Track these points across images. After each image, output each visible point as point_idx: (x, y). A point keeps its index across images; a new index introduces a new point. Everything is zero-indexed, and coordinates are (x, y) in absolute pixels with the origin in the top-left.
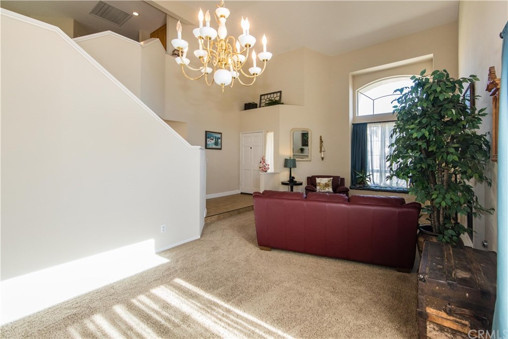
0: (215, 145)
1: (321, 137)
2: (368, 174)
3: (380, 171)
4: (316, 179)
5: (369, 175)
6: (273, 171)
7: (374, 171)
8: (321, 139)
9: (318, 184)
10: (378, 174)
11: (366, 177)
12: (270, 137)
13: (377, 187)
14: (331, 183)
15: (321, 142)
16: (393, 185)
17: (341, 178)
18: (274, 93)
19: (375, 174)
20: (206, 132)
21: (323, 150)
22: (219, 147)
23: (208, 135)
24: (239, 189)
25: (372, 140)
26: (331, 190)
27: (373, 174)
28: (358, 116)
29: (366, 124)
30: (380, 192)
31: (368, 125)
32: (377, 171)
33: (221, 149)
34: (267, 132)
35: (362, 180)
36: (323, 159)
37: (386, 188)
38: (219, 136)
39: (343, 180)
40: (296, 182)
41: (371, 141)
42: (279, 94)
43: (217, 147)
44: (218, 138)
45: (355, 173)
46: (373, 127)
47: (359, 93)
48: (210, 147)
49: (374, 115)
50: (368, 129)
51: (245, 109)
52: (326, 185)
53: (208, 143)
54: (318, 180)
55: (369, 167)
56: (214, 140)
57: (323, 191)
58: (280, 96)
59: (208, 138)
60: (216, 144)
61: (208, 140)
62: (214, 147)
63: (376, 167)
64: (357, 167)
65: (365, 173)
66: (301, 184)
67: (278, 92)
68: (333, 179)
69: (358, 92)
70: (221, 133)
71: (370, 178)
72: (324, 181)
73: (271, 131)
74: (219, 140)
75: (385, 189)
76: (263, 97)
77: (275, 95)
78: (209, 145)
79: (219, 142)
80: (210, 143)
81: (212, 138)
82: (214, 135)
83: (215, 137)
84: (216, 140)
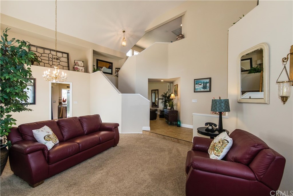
0: (203, 88)
20: (195, 80)
23: (196, 82)
33: (210, 91)
38: (208, 81)
43: (205, 90)
53: (196, 88)
56: (202, 84)
59: (196, 84)
60: (204, 87)
70: (210, 78)
74: (208, 84)
78: (197, 89)
79: (207, 86)
80: (198, 87)
81: (200, 84)
82: (203, 81)
83: (204, 82)
84: (205, 84)
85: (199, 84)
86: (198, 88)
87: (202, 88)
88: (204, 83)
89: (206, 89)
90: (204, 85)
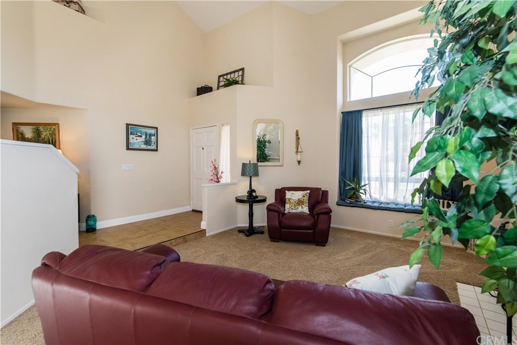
0: (145, 144)
1: (297, 132)
2: (363, 184)
3: (379, 179)
4: (285, 193)
5: (365, 185)
6: (229, 181)
7: (371, 179)
8: (297, 135)
9: (287, 200)
10: (378, 183)
11: (360, 187)
12: (226, 131)
13: (375, 202)
14: (306, 198)
15: (298, 139)
16: (398, 200)
17: (323, 191)
18: (234, 72)
19: (373, 183)
20: (128, 125)
21: (300, 150)
22: (154, 147)
23: (130, 129)
24: (190, 205)
25: (370, 135)
26: (305, 209)
27: (369, 184)
28: (350, 102)
29: (359, 112)
30: (379, 211)
31: (364, 114)
32: (376, 179)
33: (157, 150)
34: (223, 125)
35: (354, 193)
36: (299, 162)
37: (388, 204)
38: (153, 131)
39: (325, 193)
40: (257, 197)
41: (368, 137)
42: (240, 73)
43: (149, 147)
44: (151, 135)
45: (345, 182)
46: (371, 116)
47: (352, 68)
48: (137, 147)
49: (372, 98)
50: (364, 119)
51: (198, 95)
52: (300, 202)
53: (131, 141)
54: (288, 195)
55: (365, 174)
56: (144, 137)
57: (294, 211)
58: (243, 76)
59: (132, 134)
60: (147, 142)
61: (131, 137)
62: (144, 147)
63: (375, 173)
64: (347, 175)
65: (359, 182)
66: (264, 200)
67: (240, 70)
68: (310, 194)
69: (350, 66)
70: (157, 128)
71: (365, 190)
72: (298, 195)
73: (227, 124)
74: (153, 138)
75: (387, 206)
76: (221, 79)
77: (236, 74)
78: (133, 144)
79: (152, 140)
80: (136, 141)
81: (140, 134)
82: (144, 130)
83: (146, 133)
84: (148, 137)
85: (137, 134)
86: (135, 143)
87: (143, 143)
88: (146, 135)
89: (151, 146)
90: (146, 138)
